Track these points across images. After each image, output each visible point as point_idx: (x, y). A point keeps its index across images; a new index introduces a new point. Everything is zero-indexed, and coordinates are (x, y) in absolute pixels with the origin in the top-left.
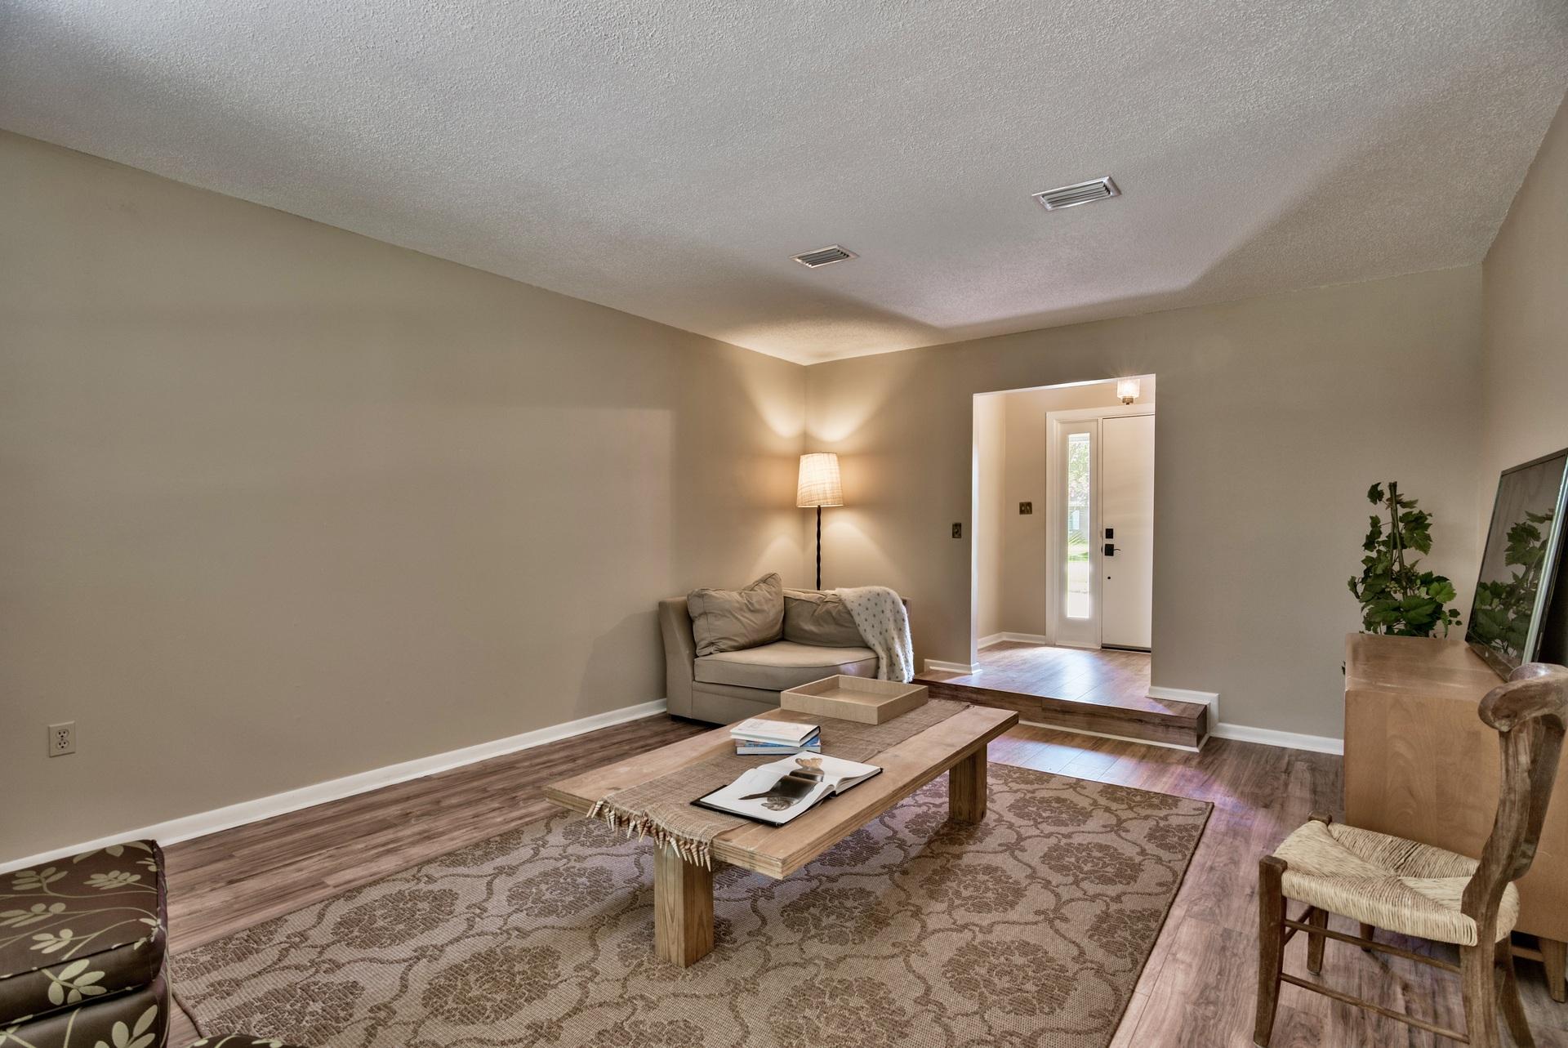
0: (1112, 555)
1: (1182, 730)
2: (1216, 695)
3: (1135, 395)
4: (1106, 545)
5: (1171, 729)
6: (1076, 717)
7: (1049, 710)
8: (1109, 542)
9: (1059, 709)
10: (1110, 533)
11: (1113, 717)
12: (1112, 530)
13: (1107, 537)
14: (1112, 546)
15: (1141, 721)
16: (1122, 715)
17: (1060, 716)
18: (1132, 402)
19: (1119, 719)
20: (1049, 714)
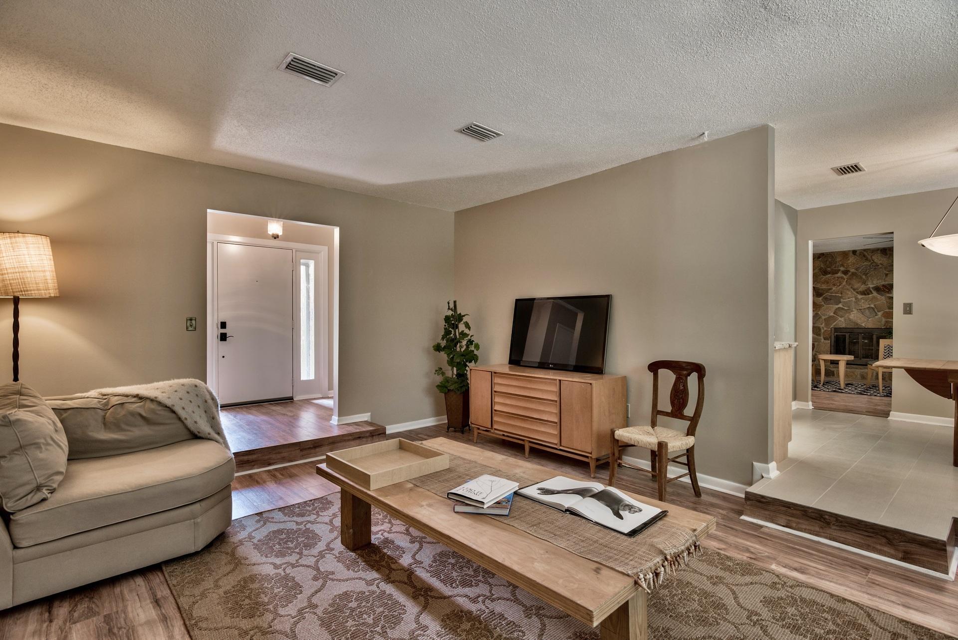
0: (225, 340)
1: (380, 436)
2: (370, 414)
3: (280, 233)
4: (221, 334)
5: (374, 437)
6: (323, 448)
7: (305, 449)
8: (223, 331)
9: (312, 446)
10: (223, 325)
11: (345, 440)
12: (225, 322)
13: (221, 328)
14: (226, 334)
15: (360, 438)
16: (350, 438)
17: (313, 451)
18: (278, 237)
19: (349, 440)
20: (305, 452)
